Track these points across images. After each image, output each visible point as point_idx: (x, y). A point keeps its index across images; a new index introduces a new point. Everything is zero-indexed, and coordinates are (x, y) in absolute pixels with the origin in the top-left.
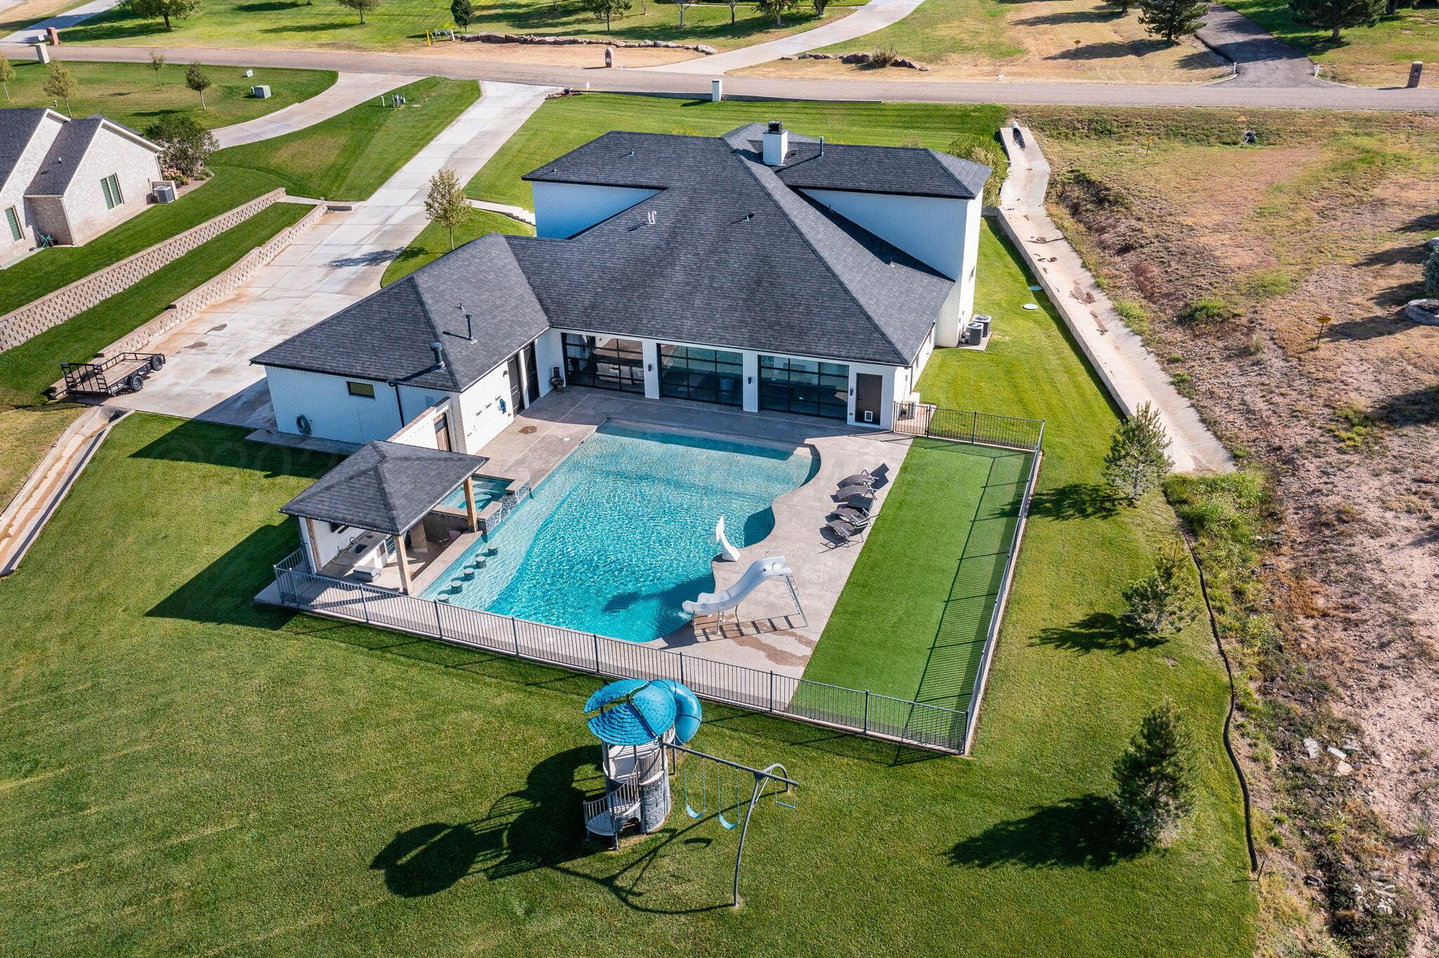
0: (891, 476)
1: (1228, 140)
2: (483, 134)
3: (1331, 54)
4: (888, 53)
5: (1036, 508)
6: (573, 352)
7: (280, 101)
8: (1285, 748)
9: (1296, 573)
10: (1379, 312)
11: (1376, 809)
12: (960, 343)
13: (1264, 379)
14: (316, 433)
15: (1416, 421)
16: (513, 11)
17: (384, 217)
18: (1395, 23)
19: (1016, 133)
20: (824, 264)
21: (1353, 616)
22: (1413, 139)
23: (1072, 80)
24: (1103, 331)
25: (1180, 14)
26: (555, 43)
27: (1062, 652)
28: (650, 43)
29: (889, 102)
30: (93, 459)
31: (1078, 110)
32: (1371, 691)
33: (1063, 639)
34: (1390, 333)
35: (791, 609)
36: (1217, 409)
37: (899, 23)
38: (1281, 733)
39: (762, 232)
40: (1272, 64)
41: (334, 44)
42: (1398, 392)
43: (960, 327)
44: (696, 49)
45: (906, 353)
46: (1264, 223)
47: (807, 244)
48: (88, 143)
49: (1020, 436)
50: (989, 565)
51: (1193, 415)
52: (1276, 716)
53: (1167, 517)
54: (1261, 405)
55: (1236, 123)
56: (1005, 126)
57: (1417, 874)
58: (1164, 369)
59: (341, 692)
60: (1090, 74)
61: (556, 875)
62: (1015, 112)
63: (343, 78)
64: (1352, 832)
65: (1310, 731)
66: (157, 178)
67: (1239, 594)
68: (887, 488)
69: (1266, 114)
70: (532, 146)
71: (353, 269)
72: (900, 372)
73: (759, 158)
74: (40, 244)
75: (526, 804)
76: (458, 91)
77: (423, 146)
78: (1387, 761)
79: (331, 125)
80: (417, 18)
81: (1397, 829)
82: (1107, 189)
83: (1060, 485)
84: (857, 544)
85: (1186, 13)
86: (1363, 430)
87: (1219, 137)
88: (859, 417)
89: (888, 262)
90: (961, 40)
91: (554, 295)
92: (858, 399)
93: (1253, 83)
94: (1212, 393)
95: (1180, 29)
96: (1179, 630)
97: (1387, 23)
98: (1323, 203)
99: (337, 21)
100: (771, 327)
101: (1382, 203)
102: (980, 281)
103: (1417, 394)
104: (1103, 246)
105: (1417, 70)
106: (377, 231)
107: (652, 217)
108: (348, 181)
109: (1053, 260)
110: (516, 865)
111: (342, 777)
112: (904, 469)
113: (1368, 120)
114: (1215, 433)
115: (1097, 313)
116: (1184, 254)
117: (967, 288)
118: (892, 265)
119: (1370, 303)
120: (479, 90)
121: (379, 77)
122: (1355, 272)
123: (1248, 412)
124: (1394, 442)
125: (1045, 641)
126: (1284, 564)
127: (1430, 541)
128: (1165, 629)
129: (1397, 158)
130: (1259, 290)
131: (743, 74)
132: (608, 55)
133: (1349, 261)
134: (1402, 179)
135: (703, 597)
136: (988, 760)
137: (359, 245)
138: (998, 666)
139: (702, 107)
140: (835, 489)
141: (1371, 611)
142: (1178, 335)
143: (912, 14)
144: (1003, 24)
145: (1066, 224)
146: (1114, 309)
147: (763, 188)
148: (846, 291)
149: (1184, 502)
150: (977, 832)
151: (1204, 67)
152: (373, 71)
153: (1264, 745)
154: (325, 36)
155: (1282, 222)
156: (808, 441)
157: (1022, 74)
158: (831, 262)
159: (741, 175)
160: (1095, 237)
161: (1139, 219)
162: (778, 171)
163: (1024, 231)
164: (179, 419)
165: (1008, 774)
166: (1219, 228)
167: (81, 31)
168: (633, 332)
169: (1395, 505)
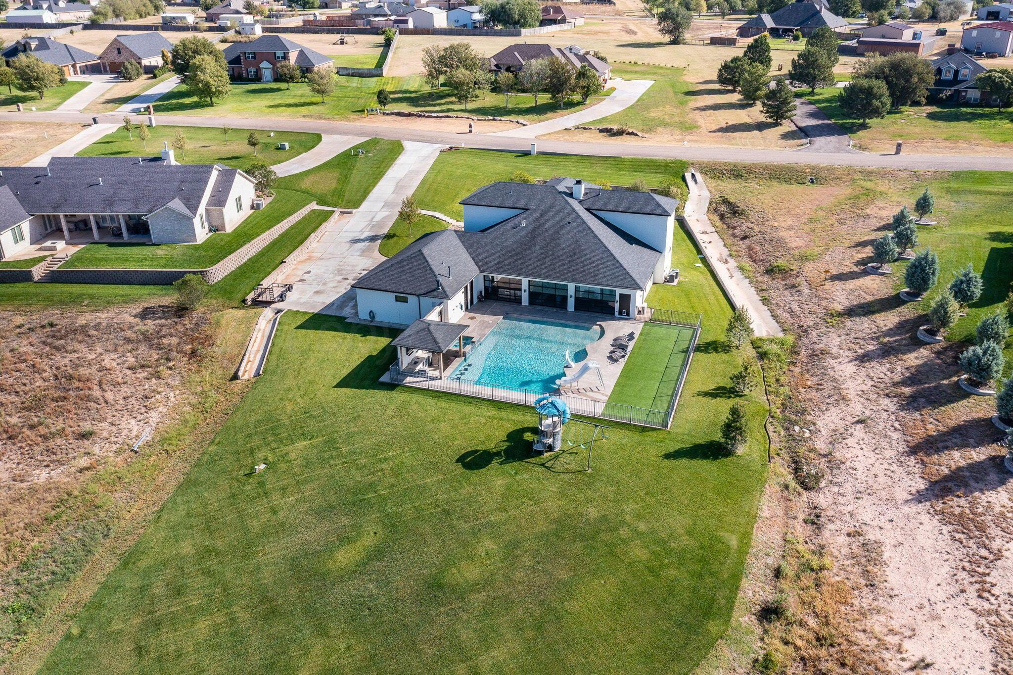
0: (636, 336)
1: (801, 182)
2: (411, 172)
3: (861, 133)
4: (624, 128)
5: (698, 349)
6: (488, 284)
7: (295, 152)
8: (787, 429)
9: (801, 373)
10: (855, 269)
11: (817, 447)
12: (665, 282)
13: (800, 298)
14: (377, 319)
15: (859, 315)
16: (408, 95)
17: (371, 217)
18: (897, 115)
19: (693, 175)
20: (604, 245)
21: (820, 387)
22: (892, 183)
23: (724, 146)
24: (732, 277)
25: (781, 110)
26: (437, 117)
27: (705, 398)
28: (491, 118)
29: (626, 157)
30: (277, 330)
31: (725, 164)
32: (822, 411)
33: (706, 394)
34: (857, 278)
35: (598, 383)
36: (779, 311)
37: (629, 108)
38: (786, 425)
39: (575, 230)
40: (829, 138)
41: (311, 116)
42: (855, 303)
43: (664, 275)
44: (517, 122)
45: (641, 285)
46: (811, 226)
47: (596, 236)
48: (233, 181)
49: (692, 322)
50: (677, 370)
51: (769, 313)
52: (785, 419)
53: (752, 352)
54: (797, 309)
55: (805, 172)
56: (687, 172)
57: (827, 464)
58: (758, 294)
59: (427, 411)
60: (733, 142)
61: (524, 463)
62: (693, 164)
63: (325, 138)
64: (806, 453)
65: (797, 424)
66: (254, 197)
67: (777, 380)
68: (634, 341)
69: (821, 168)
70: (439, 178)
71: (363, 244)
72: (639, 293)
73: (571, 195)
74: (210, 231)
75: (508, 444)
76: (390, 147)
77: (380, 179)
78: (823, 433)
79: (327, 165)
80: (353, 99)
81: (822, 452)
82: (738, 207)
83: (708, 341)
84: (623, 362)
85: (785, 109)
86: (837, 319)
87: (796, 180)
88: (620, 313)
89: (632, 244)
90: (664, 119)
91: (480, 258)
92: (620, 305)
93: (817, 150)
94: (777, 304)
95: (782, 117)
96: (751, 391)
97: (893, 115)
98: (841, 216)
99: (308, 101)
100: (581, 273)
101: (869, 216)
102: (674, 253)
103: (863, 304)
104: (734, 236)
105: (899, 145)
106: (369, 225)
107: (523, 223)
108: (346, 198)
109: (710, 242)
110: (509, 461)
111: (436, 437)
112: (641, 334)
113: (871, 172)
114: (777, 321)
115: (730, 268)
116: (772, 240)
117: (668, 256)
118: (634, 245)
119: (852, 265)
120: (402, 146)
121: (345, 138)
122: (849, 250)
123: (792, 312)
124: (849, 323)
125: (698, 395)
126: (797, 370)
127: (855, 360)
128: (747, 391)
129: (881, 193)
130: (804, 258)
131: (545, 138)
132: (470, 126)
133: (847, 245)
134: (881, 204)
135: (563, 378)
136: (676, 431)
137: (362, 232)
138: (680, 403)
139: (526, 158)
140: (612, 342)
141: (828, 385)
142: (766, 278)
143: (637, 102)
144: (687, 110)
145: (717, 224)
146: (737, 267)
147: (574, 210)
148: (614, 257)
149: (760, 347)
150: (672, 451)
151: (794, 139)
152: (340, 133)
153: (779, 428)
154: (305, 110)
155: (820, 226)
156: (598, 323)
157: (696, 141)
158: (607, 244)
159: (563, 204)
160: (731, 232)
161: (752, 223)
162: (580, 202)
163: (696, 228)
164: (310, 313)
165: (683, 434)
166: (790, 228)
167: (161, 105)
168: (519, 274)
169: (844, 347)
